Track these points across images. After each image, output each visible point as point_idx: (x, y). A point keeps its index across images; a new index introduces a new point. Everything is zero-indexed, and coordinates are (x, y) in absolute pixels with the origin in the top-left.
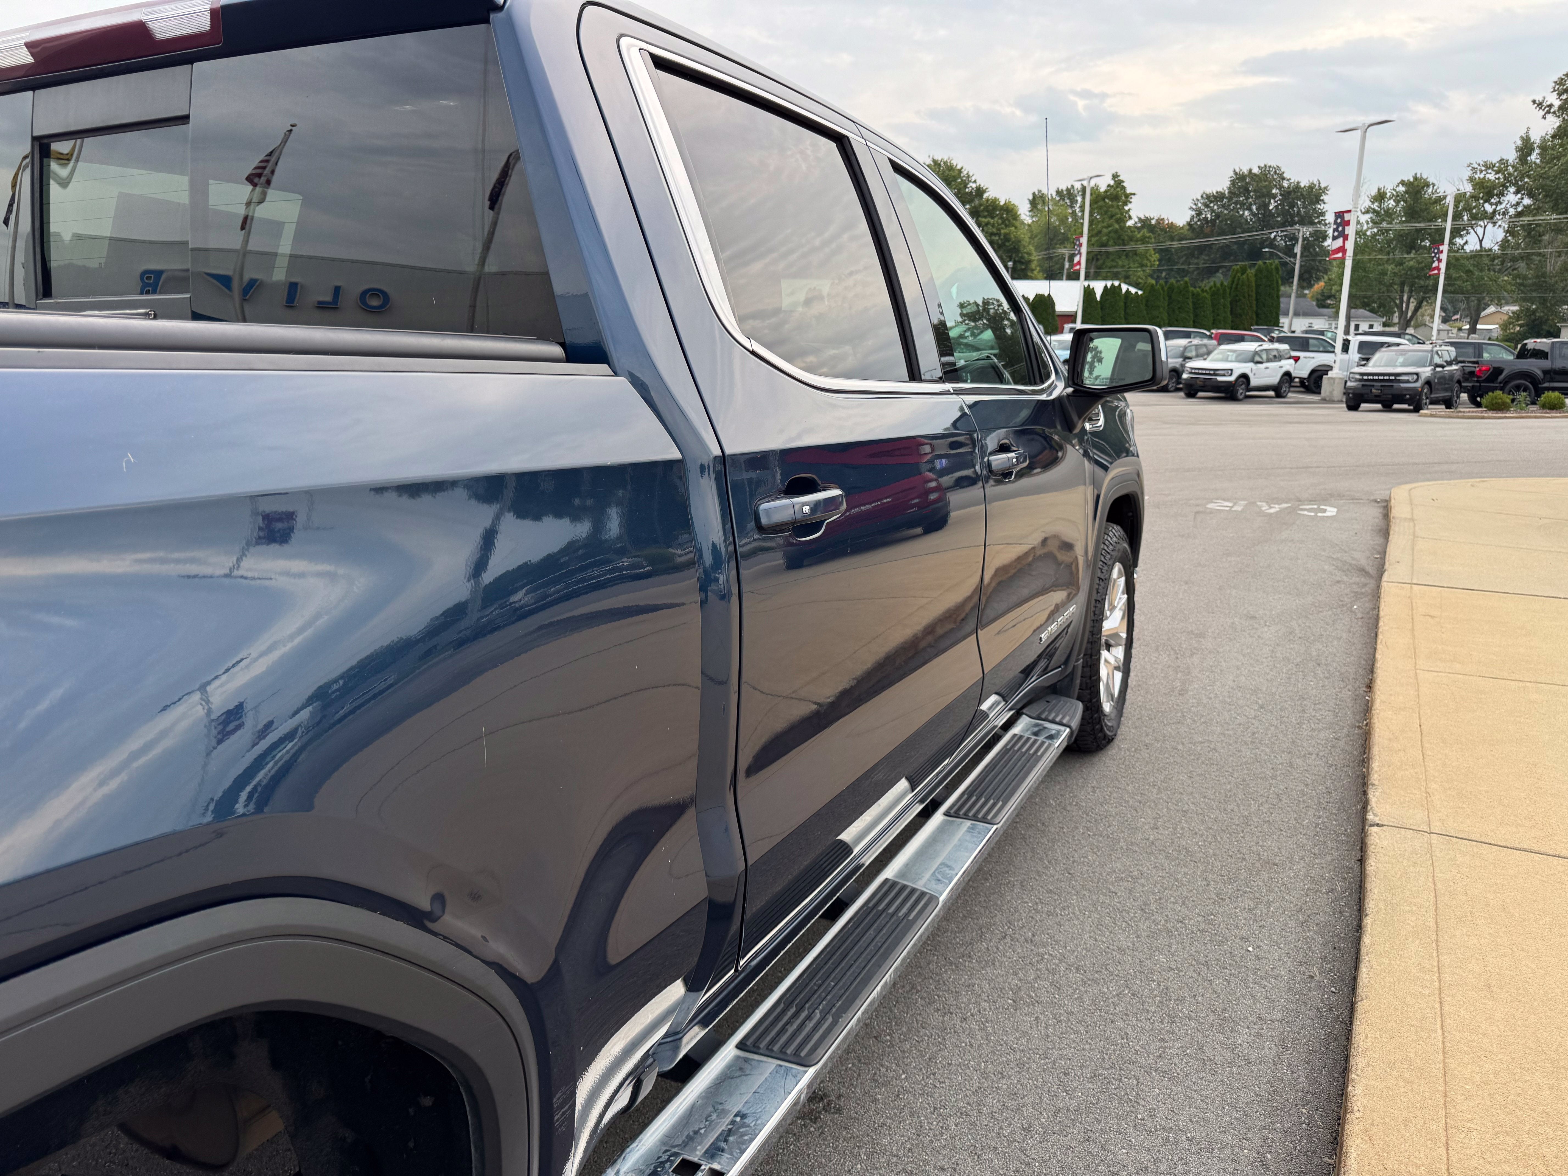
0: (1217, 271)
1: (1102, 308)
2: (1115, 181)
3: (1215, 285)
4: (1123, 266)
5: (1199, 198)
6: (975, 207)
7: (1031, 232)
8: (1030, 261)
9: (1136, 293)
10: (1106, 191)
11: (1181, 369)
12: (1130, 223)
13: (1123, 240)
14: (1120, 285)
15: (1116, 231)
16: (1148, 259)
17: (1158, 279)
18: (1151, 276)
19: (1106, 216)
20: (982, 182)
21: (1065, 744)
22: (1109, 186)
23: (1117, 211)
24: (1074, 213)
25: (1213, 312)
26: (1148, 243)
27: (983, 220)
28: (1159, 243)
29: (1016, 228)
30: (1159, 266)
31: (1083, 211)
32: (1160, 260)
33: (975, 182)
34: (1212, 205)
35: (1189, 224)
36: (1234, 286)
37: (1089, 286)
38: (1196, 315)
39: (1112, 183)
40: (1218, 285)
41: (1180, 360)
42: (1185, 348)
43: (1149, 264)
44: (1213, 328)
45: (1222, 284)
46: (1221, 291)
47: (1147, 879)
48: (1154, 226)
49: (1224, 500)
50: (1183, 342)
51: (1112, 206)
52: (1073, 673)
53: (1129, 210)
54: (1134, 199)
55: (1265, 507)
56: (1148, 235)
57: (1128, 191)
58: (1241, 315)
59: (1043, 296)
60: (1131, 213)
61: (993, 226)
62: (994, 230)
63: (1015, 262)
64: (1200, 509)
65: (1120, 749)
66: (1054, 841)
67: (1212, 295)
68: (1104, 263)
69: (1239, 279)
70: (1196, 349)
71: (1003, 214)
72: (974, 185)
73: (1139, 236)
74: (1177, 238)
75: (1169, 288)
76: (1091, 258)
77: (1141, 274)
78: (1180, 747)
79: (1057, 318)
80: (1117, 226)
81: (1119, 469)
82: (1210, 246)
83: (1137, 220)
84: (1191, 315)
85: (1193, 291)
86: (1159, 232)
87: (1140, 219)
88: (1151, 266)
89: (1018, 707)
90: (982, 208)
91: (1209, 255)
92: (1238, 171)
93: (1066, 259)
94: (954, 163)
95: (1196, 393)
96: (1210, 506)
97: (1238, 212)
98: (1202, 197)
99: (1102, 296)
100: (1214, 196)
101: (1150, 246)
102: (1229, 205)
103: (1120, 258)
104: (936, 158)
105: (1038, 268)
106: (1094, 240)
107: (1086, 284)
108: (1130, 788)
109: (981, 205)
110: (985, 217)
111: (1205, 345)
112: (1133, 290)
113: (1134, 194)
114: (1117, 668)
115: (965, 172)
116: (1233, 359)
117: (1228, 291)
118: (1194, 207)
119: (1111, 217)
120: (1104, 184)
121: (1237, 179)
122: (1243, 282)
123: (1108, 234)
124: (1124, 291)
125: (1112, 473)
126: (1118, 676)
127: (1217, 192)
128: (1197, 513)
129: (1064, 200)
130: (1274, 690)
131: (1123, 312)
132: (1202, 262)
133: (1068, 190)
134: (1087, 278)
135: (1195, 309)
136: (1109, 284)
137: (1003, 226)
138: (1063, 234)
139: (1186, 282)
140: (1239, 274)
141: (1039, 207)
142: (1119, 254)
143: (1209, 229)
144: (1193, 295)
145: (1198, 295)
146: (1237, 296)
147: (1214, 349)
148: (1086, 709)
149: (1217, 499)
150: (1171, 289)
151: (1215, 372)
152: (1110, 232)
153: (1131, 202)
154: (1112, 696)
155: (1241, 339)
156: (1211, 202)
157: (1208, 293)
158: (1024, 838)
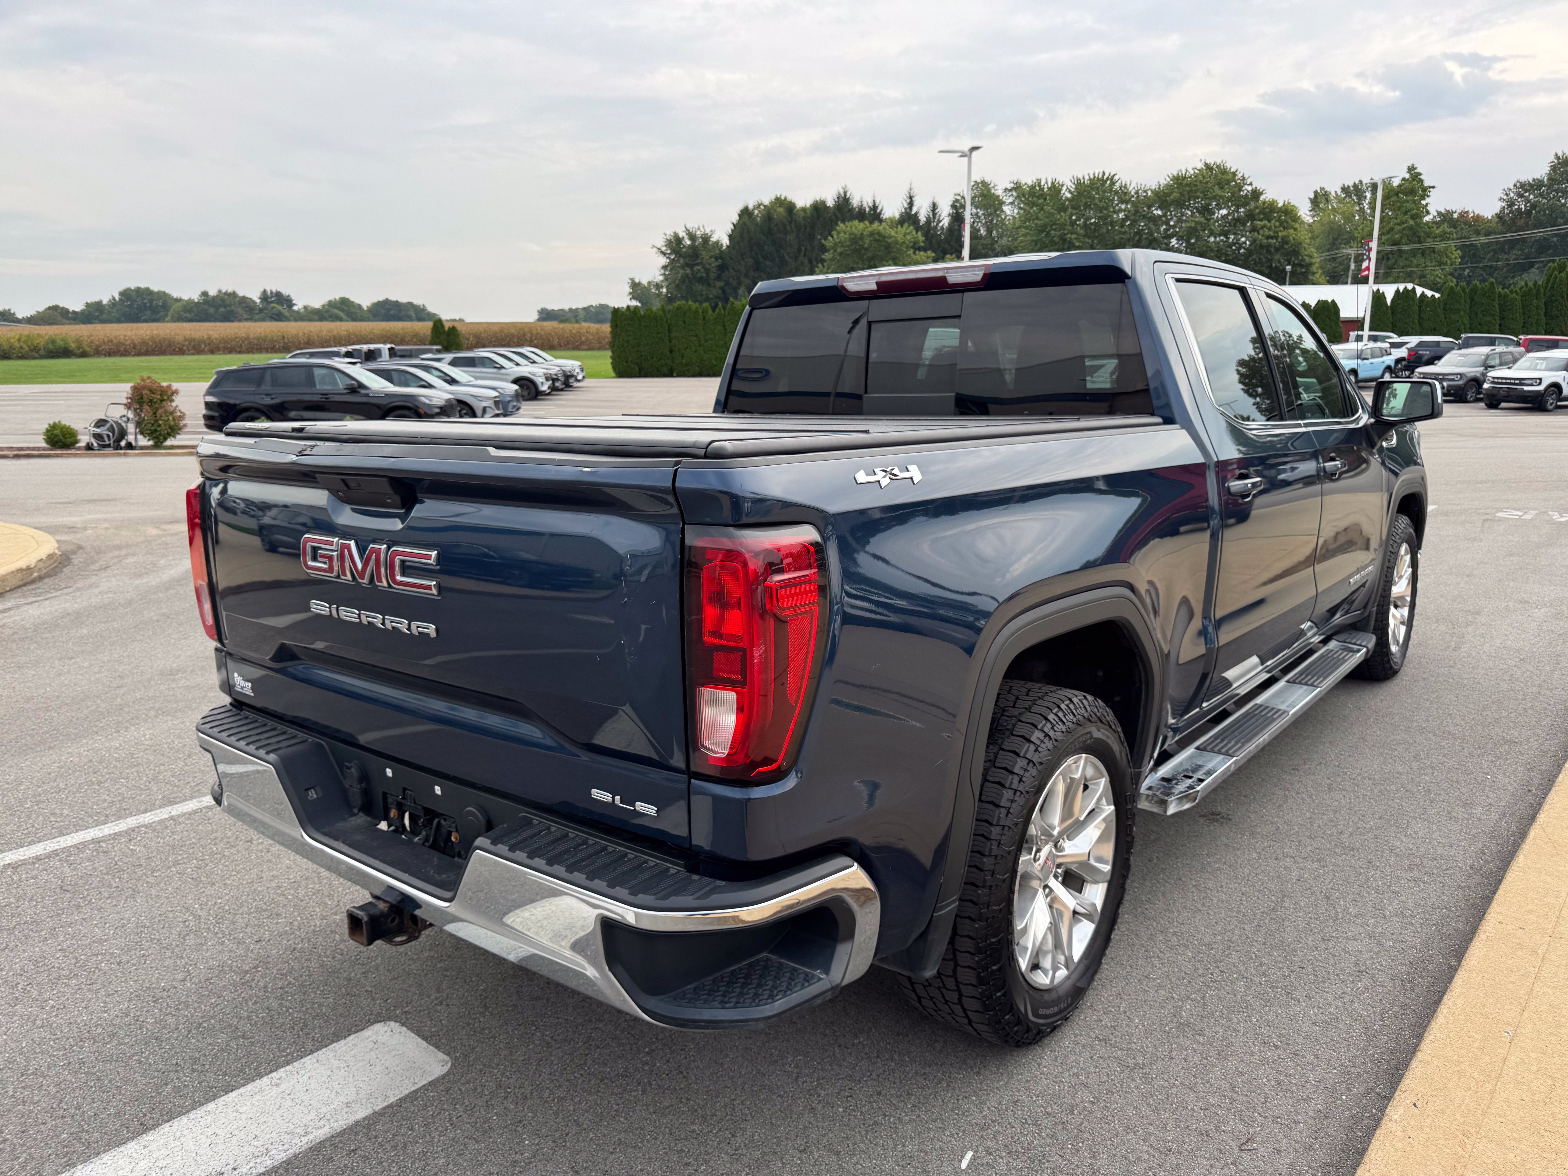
0: (1533, 267)
1: (1392, 313)
2: (1411, 174)
3: (1526, 284)
4: (1418, 265)
5: (1512, 187)
6: (1250, 210)
7: (1312, 232)
8: (1311, 264)
9: (1433, 296)
10: (1400, 186)
11: (1482, 378)
12: (1427, 218)
13: (1419, 237)
14: (1414, 288)
15: (1411, 228)
16: (1447, 257)
17: (1459, 278)
18: (1452, 275)
19: (1399, 213)
20: (1258, 185)
21: (1362, 658)
22: (1404, 179)
23: (1413, 205)
24: (1362, 210)
25: (1524, 314)
26: (1448, 239)
27: (1259, 223)
28: (1462, 238)
29: (1295, 229)
30: (1460, 264)
31: (1373, 209)
32: (1462, 257)
33: (1251, 184)
34: (1527, 194)
35: (1498, 216)
36: (1550, 285)
37: (1378, 290)
38: (1502, 318)
39: (1407, 176)
40: (1530, 284)
41: (1482, 369)
42: (1488, 356)
43: (1449, 262)
44: (1523, 333)
45: (1535, 284)
46: (1534, 291)
47: (1419, 744)
48: (1457, 220)
49: (1515, 509)
50: (1485, 350)
51: (1407, 201)
52: (1369, 616)
53: (1427, 204)
54: (1433, 193)
55: (1556, 516)
56: (1449, 230)
57: (1426, 184)
58: (1557, 317)
59: (1326, 302)
60: (1429, 208)
61: (1270, 229)
62: (1271, 233)
63: (1294, 266)
64: (1489, 517)
65: (1402, 680)
66: (1352, 724)
67: (1522, 296)
68: (1396, 262)
69: (1556, 278)
70: (1500, 357)
71: (1281, 216)
72: (1249, 188)
73: (1437, 232)
74: (1483, 231)
75: (1471, 290)
76: (1380, 257)
77: (1439, 272)
78: (1451, 680)
79: (1341, 325)
80: (1412, 222)
81: (1407, 474)
82: (1524, 240)
83: (1436, 214)
84: (1497, 318)
85: (1500, 292)
86: (1463, 226)
87: (1439, 213)
88: (1451, 265)
89: (1329, 633)
90: (1257, 211)
91: (1523, 250)
92: (1560, 154)
93: (1352, 260)
94: (1228, 165)
95: (1499, 404)
96: (1499, 514)
97: (1559, 201)
98: (1515, 185)
99: (1393, 301)
100: (1529, 184)
101: (1452, 243)
102: (1549, 194)
103: (1415, 256)
104: (1208, 162)
105: (1320, 271)
106: (1384, 238)
107: (1375, 288)
108: (1409, 701)
109: (1257, 208)
110: (1261, 220)
111: (1511, 353)
112: (1429, 293)
113: (1433, 187)
114: (1402, 623)
115: (1240, 175)
116: (1543, 367)
117: (1542, 290)
118: (1505, 197)
119: (1406, 213)
120: (1399, 176)
121: (1559, 163)
122: (1561, 281)
123: (1401, 232)
124: (1418, 294)
125: (1402, 478)
126: (1403, 629)
127: (1534, 180)
128: (1485, 520)
129: (1350, 197)
130: (1535, 650)
131: (1417, 317)
132: (1514, 256)
133: (1355, 186)
134: (1375, 282)
135: (1502, 311)
136: (1401, 287)
137: (1281, 228)
138: (1349, 233)
139: (1492, 283)
140: (1556, 272)
141: (1321, 206)
142: (1413, 253)
143: (1523, 221)
144: (1500, 296)
145: (1506, 296)
146: (1553, 296)
147: (1522, 357)
148: (1377, 644)
149: (1508, 508)
150: (1474, 290)
151: (1521, 381)
152: (1403, 229)
153: (1428, 196)
154: (1398, 642)
155: (1554, 345)
156: (1526, 191)
157: (1518, 294)
158: (1331, 723)
